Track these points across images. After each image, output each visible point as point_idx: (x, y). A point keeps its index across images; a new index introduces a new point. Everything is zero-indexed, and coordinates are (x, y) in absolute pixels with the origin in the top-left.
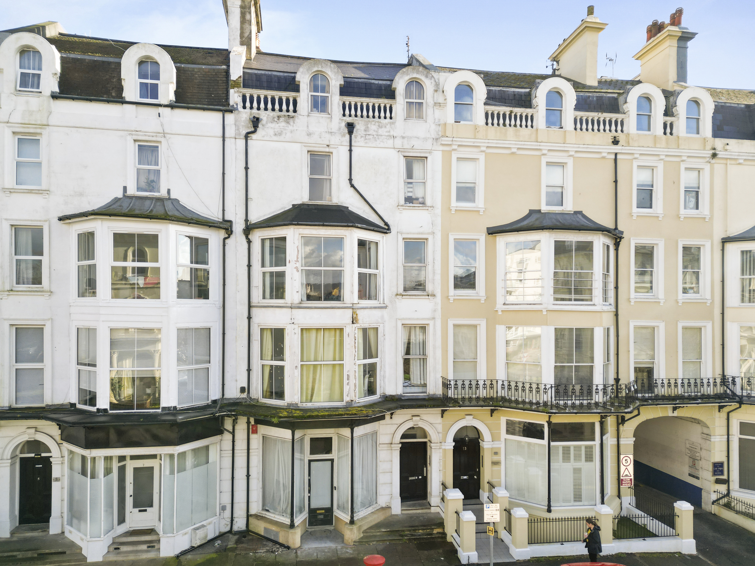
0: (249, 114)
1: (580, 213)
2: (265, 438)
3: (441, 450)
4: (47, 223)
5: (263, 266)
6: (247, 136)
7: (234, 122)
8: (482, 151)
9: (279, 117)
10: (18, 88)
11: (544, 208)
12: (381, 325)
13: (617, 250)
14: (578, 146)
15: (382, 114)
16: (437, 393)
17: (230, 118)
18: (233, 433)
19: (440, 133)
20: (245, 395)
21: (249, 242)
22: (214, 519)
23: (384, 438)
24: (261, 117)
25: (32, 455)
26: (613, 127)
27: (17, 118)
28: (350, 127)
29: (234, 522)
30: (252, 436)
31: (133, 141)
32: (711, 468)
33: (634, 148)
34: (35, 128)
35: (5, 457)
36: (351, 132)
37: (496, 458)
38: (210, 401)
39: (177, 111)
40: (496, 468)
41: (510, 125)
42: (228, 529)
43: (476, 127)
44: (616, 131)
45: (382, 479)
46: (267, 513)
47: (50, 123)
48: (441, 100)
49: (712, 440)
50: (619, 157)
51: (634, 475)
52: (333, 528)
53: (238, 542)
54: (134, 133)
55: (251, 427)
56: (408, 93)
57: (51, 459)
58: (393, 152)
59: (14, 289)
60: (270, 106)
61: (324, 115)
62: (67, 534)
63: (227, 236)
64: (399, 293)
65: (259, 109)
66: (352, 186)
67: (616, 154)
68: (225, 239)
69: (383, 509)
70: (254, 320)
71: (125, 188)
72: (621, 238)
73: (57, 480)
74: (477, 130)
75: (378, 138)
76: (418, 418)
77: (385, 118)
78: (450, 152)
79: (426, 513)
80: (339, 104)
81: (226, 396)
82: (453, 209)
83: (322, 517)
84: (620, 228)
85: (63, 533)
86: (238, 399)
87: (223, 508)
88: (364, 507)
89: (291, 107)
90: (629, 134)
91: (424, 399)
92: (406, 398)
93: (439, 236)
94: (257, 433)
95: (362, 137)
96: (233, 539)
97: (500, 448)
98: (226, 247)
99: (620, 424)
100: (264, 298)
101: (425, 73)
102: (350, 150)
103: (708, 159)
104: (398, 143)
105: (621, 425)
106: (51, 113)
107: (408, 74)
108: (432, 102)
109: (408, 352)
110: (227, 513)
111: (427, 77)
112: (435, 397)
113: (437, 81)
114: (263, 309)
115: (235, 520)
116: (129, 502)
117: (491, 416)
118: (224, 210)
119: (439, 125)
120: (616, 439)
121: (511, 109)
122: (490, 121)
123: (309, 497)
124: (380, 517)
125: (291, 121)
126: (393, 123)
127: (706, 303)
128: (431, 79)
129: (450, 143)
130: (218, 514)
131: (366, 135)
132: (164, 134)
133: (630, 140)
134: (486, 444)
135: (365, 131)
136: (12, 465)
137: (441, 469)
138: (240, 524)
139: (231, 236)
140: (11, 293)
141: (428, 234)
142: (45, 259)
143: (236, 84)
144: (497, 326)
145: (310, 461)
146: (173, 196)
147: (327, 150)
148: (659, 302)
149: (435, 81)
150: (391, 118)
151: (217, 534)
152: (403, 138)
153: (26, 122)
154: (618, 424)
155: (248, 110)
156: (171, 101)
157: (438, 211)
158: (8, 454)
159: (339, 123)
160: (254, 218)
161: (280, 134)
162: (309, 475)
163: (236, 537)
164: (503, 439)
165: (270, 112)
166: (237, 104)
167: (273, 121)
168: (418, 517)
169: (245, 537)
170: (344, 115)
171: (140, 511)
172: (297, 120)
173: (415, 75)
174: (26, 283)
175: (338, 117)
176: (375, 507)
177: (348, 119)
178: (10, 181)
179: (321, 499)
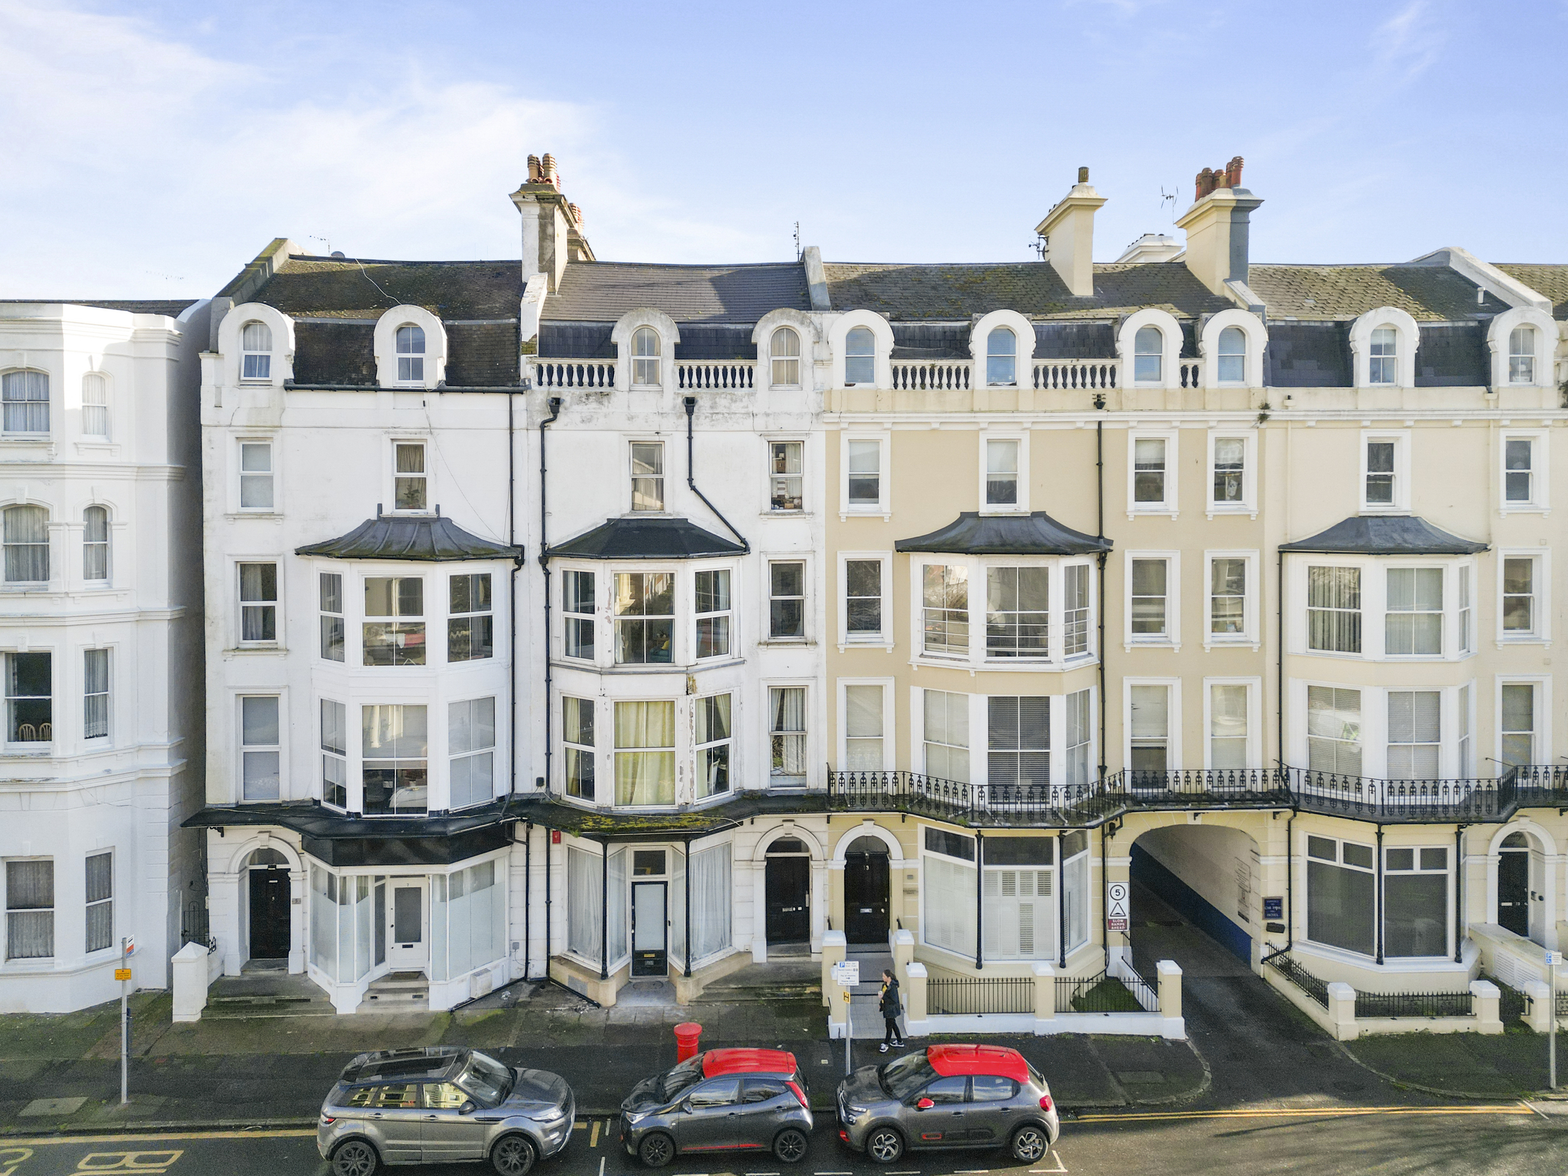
0: (546, 393)
1: (1041, 515)
2: (571, 851)
3: (826, 871)
4: (281, 558)
5: (566, 609)
6: (543, 427)
7: (525, 407)
8: (885, 429)
9: (588, 396)
10: (243, 378)
11: (986, 509)
12: (736, 689)
13: (1102, 568)
14: (1035, 414)
15: (738, 381)
16: (820, 787)
17: (519, 401)
18: (527, 843)
19: (823, 405)
20: (543, 789)
21: (547, 574)
22: (502, 961)
23: (740, 852)
24: (563, 397)
25: (265, 867)
26: (1098, 379)
27: (241, 419)
28: (690, 403)
29: (530, 966)
30: (553, 847)
31: (390, 441)
32: (1260, 906)
33: (1126, 413)
34: (265, 431)
35: (232, 871)
36: (690, 412)
37: (910, 884)
38: (494, 798)
39: (449, 397)
40: (909, 899)
41: (932, 386)
42: (522, 975)
43: (877, 394)
44: (1103, 384)
45: (738, 910)
46: (574, 955)
47: (283, 424)
48: (824, 355)
49: (1262, 862)
50: (1104, 426)
51: (1131, 913)
52: (667, 980)
53: (533, 994)
54: (391, 430)
55: (551, 834)
56: (776, 348)
57: (290, 874)
58: (754, 437)
59: (241, 646)
60: (575, 379)
61: (653, 387)
62: (310, 975)
63: (516, 567)
64: (762, 641)
65: (560, 384)
66: (693, 488)
67: (1100, 423)
68: (514, 571)
69: (739, 954)
70: (556, 684)
71: (380, 507)
72: (1106, 552)
73: (297, 901)
74: (878, 399)
75: (731, 418)
76: (792, 824)
77: (742, 386)
78: (838, 432)
79: (804, 963)
80: (673, 371)
81: (518, 790)
82: (843, 517)
83: (651, 963)
84: (1107, 535)
85: (306, 972)
86: (533, 794)
87: (515, 946)
88: (709, 951)
89: (606, 379)
90: (1121, 389)
91: (799, 797)
92: (774, 794)
93: (822, 555)
94: (560, 842)
95: (706, 417)
96: (527, 988)
97: (917, 870)
98: (516, 582)
99: (1108, 834)
100: (567, 654)
101: (800, 317)
102: (690, 438)
103: (1253, 423)
104: (760, 423)
105: (1109, 837)
106: (284, 410)
107: (773, 322)
108: (811, 360)
109: (780, 728)
110: (521, 953)
111: (802, 323)
112: (817, 792)
113: (819, 326)
114: (566, 670)
115: (531, 963)
116: (390, 933)
117: (903, 821)
118: (512, 531)
119: (822, 393)
120: (1101, 859)
121: (932, 362)
122: (900, 380)
123: (633, 935)
124: (734, 967)
125: (605, 400)
126: (753, 394)
127: (1251, 648)
128: (809, 326)
129: (836, 420)
130: (507, 954)
131: (712, 414)
132: (431, 430)
133: (1123, 400)
134: (896, 864)
135: (712, 407)
136: (241, 880)
137: (827, 898)
138: (538, 969)
139: (523, 567)
140: (237, 653)
141: (806, 552)
142: (278, 605)
143: (529, 349)
144: (912, 687)
145: (634, 884)
146: (443, 515)
147: (657, 438)
148: (1173, 649)
149: (816, 329)
150: (750, 385)
151: (506, 982)
152: (767, 415)
153: (253, 424)
154: (1104, 836)
155: (545, 387)
156: (440, 382)
157: (821, 518)
158: (236, 867)
159: (674, 399)
160: (555, 539)
161: (590, 420)
162: (633, 903)
163: (532, 987)
164: (921, 857)
165: (576, 390)
166: (530, 380)
167: (580, 402)
168: (789, 968)
169: (543, 987)
170: (682, 386)
171: (404, 947)
172: (613, 399)
173: (785, 322)
174: (255, 637)
175: (671, 394)
176: (727, 951)
177: (688, 392)
178: (233, 504)
179: (649, 941)
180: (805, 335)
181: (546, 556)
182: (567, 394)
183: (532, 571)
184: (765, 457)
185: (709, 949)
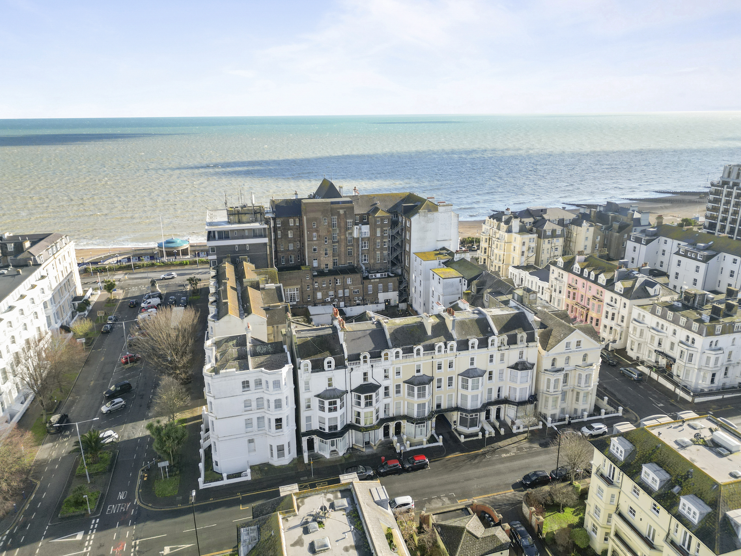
0: (350, 368)
1: (424, 375)
3: (392, 427)
4: (311, 398)
5: (355, 399)
6: (350, 373)
8: (401, 365)
10: (304, 372)
11: (416, 375)
12: (380, 406)
14: (423, 360)
17: (346, 369)
18: (349, 431)
20: (351, 423)
23: (380, 429)
26: (432, 354)
28: (372, 366)
31: (327, 377)
32: (453, 422)
33: (436, 359)
38: (346, 426)
39: (336, 370)
40: (404, 429)
41: (408, 358)
43: (400, 360)
45: (380, 436)
46: (357, 444)
48: (392, 355)
49: (453, 418)
50: (433, 361)
52: (371, 446)
55: (353, 430)
56: (385, 355)
57: (313, 439)
58: (382, 369)
60: (355, 364)
61: (366, 364)
62: (318, 452)
64: (384, 398)
65: (352, 365)
66: (373, 378)
68: (346, 394)
69: (380, 440)
71: (326, 388)
72: (433, 379)
73: (315, 443)
75: (378, 367)
76: (387, 423)
80: (369, 361)
81: (348, 423)
82: (395, 378)
84: (433, 376)
87: (348, 445)
89: (359, 364)
90: (435, 355)
91: (388, 419)
92: (385, 419)
93: (392, 384)
97: (405, 426)
100: (355, 405)
102: (372, 371)
103: (454, 358)
105: (433, 418)
106: (311, 376)
108: (390, 357)
109: (386, 409)
112: (391, 418)
113: (391, 351)
114: (355, 408)
117: (404, 420)
118: (346, 389)
119: (392, 361)
120: (432, 421)
121: (408, 354)
122: (404, 358)
125: (359, 367)
127: (453, 388)
129: (394, 365)
132: (333, 376)
134: (402, 425)
135: (375, 366)
137: (392, 430)
138: (351, 446)
140: (305, 411)
142: (311, 403)
143: (346, 360)
144: (405, 401)
147: (367, 371)
148: (443, 390)
150: (381, 362)
152: (383, 366)
153: (306, 379)
156: (334, 368)
157: (392, 379)
158: (306, 440)
160: (352, 389)
161: (357, 370)
166: (347, 366)
167: (355, 368)
168: (387, 441)
171: (332, 447)
173: (386, 352)
174: (308, 408)
175: (369, 364)
177: (372, 364)
178: (304, 390)
179: (367, 440)
180: (389, 353)
181: (351, 391)
182: (353, 367)
183: (349, 394)
184: (383, 372)
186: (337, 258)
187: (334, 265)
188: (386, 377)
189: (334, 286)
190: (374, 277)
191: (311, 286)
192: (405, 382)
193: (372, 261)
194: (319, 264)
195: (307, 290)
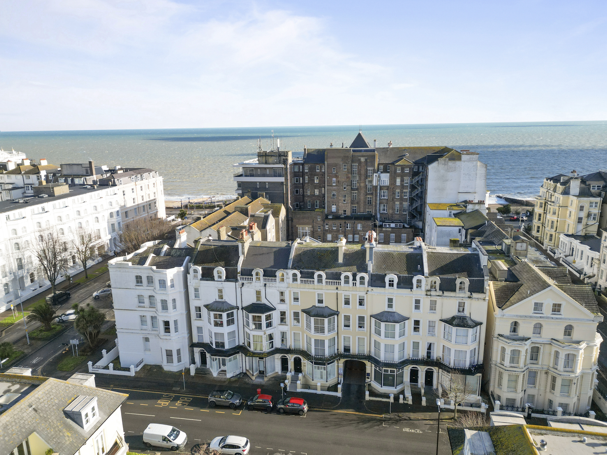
0: (241, 282)
1: (327, 307)
3: (290, 361)
4: (201, 306)
5: (246, 318)
6: (241, 288)
7: (238, 284)
8: (299, 291)
10: (194, 278)
11: (317, 305)
12: (274, 332)
13: (338, 316)
14: (325, 290)
15: (273, 282)
19: (288, 286)
20: (244, 345)
22: (237, 370)
23: (276, 358)
25: (203, 355)
27: (194, 285)
28: (265, 285)
31: (217, 289)
33: (341, 291)
34: (198, 287)
35: (198, 354)
37: (305, 365)
38: (236, 346)
39: (226, 282)
40: (305, 367)
41: (307, 283)
43: (298, 284)
44: (338, 285)
45: (276, 366)
46: (249, 370)
47: (200, 286)
48: (288, 277)
50: (338, 293)
52: (263, 376)
53: (243, 376)
54: (217, 287)
56: (280, 276)
57: (206, 356)
58: (277, 291)
59: (196, 319)
60: (246, 280)
61: (259, 282)
62: (210, 370)
63: (238, 310)
64: (279, 324)
65: (244, 280)
66: (266, 299)
70: (245, 331)
71: (216, 298)
72: (339, 314)
73: (208, 359)
75: (272, 287)
78: (291, 291)
80: (263, 279)
81: (239, 345)
82: (293, 304)
83: (262, 373)
84: (338, 311)
86: (242, 345)
89: (251, 280)
90: (341, 286)
91: (286, 350)
92: (282, 349)
93: (289, 310)
95: (268, 287)
98: (238, 313)
100: (246, 325)
102: (265, 290)
103: (365, 294)
104: (277, 288)
105: (339, 361)
106: (200, 283)
107: (280, 271)
108: (286, 278)
109: (283, 338)
110: (241, 369)
111: (284, 272)
112: (289, 349)
113: (287, 272)
114: (246, 328)
115: (243, 371)
116: (221, 365)
118: (237, 304)
119: (288, 284)
120: (338, 364)
121: (308, 279)
122: (302, 282)
123: (259, 368)
124: (275, 375)
125: (251, 284)
126: (276, 284)
127: (365, 332)
129: (290, 288)
130: (239, 369)
132: (223, 288)
133: (341, 288)
134: (302, 362)
135: (269, 285)
137: (291, 365)
141: (286, 310)
142: (201, 313)
143: (239, 273)
144: (304, 334)
145: (259, 361)
146: (226, 301)
147: (260, 290)
150: (276, 282)
151: (239, 373)
152: (279, 287)
153: (196, 285)
156: (224, 280)
157: (289, 304)
158: (198, 351)
159: (263, 284)
160: (243, 306)
161: (249, 287)
162: (259, 363)
163: (243, 374)
164: (306, 362)
166: (239, 280)
167: (247, 284)
168: (283, 375)
169: (245, 375)
170: (264, 281)
171: (223, 366)
173: (282, 271)
174: (198, 318)
175: (262, 282)
176: (275, 372)
177: (265, 283)
178: (194, 297)
179: (262, 369)
180: (285, 274)
181: (242, 309)
182: (245, 282)
183: (240, 311)
184: (278, 294)
185: (270, 372)
186: (356, 205)
187: (353, 212)
188: (282, 301)
189: (343, 230)
190: (388, 226)
191: (322, 227)
192: (303, 311)
193: (391, 211)
194: (337, 209)
195: (318, 231)
